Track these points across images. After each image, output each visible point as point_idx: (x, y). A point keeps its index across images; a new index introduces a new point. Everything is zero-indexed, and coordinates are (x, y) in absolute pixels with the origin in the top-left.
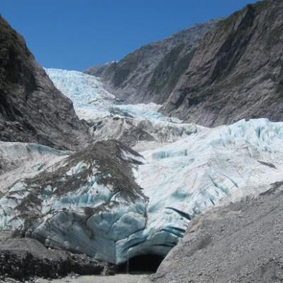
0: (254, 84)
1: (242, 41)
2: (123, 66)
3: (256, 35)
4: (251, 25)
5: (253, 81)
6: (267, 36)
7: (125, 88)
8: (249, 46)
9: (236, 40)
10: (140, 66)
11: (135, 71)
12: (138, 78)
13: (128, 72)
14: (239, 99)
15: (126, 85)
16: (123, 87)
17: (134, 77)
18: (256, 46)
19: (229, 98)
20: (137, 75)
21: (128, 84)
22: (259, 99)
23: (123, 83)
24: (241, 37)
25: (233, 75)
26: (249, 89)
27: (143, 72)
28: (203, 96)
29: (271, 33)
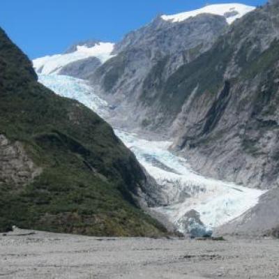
0: (229, 139)
1: (222, 106)
2: (111, 70)
3: (230, 102)
4: (227, 95)
5: (228, 136)
6: (237, 104)
7: (115, 94)
8: (226, 110)
9: (218, 106)
10: (127, 70)
11: (123, 76)
12: (126, 84)
13: (116, 77)
14: (221, 148)
15: (116, 91)
16: (113, 93)
17: (122, 83)
18: (231, 110)
19: (215, 148)
20: (125, 80)
21: (118, 90)
22: (232, 150)
23: (113, 89)
24: (221, 104)
25: (216, 129)
26: (226, 142)
27: (131, 77)
28: (198, 143)
29: (240, 103)
